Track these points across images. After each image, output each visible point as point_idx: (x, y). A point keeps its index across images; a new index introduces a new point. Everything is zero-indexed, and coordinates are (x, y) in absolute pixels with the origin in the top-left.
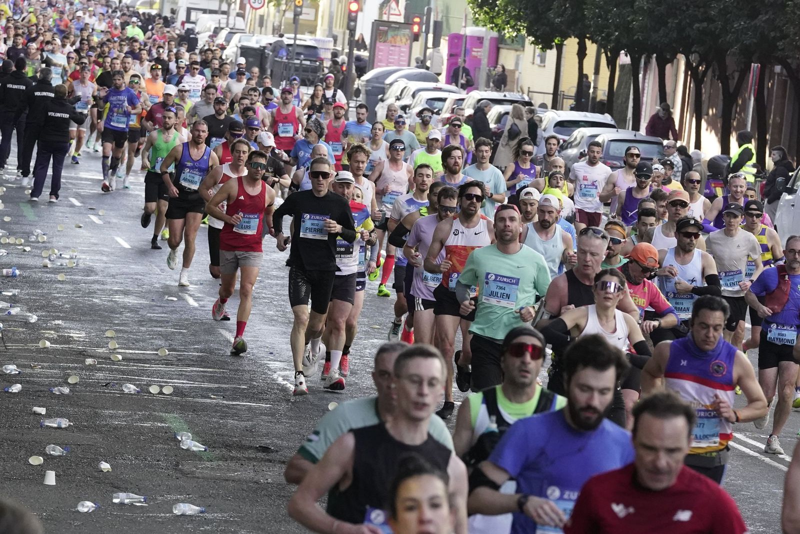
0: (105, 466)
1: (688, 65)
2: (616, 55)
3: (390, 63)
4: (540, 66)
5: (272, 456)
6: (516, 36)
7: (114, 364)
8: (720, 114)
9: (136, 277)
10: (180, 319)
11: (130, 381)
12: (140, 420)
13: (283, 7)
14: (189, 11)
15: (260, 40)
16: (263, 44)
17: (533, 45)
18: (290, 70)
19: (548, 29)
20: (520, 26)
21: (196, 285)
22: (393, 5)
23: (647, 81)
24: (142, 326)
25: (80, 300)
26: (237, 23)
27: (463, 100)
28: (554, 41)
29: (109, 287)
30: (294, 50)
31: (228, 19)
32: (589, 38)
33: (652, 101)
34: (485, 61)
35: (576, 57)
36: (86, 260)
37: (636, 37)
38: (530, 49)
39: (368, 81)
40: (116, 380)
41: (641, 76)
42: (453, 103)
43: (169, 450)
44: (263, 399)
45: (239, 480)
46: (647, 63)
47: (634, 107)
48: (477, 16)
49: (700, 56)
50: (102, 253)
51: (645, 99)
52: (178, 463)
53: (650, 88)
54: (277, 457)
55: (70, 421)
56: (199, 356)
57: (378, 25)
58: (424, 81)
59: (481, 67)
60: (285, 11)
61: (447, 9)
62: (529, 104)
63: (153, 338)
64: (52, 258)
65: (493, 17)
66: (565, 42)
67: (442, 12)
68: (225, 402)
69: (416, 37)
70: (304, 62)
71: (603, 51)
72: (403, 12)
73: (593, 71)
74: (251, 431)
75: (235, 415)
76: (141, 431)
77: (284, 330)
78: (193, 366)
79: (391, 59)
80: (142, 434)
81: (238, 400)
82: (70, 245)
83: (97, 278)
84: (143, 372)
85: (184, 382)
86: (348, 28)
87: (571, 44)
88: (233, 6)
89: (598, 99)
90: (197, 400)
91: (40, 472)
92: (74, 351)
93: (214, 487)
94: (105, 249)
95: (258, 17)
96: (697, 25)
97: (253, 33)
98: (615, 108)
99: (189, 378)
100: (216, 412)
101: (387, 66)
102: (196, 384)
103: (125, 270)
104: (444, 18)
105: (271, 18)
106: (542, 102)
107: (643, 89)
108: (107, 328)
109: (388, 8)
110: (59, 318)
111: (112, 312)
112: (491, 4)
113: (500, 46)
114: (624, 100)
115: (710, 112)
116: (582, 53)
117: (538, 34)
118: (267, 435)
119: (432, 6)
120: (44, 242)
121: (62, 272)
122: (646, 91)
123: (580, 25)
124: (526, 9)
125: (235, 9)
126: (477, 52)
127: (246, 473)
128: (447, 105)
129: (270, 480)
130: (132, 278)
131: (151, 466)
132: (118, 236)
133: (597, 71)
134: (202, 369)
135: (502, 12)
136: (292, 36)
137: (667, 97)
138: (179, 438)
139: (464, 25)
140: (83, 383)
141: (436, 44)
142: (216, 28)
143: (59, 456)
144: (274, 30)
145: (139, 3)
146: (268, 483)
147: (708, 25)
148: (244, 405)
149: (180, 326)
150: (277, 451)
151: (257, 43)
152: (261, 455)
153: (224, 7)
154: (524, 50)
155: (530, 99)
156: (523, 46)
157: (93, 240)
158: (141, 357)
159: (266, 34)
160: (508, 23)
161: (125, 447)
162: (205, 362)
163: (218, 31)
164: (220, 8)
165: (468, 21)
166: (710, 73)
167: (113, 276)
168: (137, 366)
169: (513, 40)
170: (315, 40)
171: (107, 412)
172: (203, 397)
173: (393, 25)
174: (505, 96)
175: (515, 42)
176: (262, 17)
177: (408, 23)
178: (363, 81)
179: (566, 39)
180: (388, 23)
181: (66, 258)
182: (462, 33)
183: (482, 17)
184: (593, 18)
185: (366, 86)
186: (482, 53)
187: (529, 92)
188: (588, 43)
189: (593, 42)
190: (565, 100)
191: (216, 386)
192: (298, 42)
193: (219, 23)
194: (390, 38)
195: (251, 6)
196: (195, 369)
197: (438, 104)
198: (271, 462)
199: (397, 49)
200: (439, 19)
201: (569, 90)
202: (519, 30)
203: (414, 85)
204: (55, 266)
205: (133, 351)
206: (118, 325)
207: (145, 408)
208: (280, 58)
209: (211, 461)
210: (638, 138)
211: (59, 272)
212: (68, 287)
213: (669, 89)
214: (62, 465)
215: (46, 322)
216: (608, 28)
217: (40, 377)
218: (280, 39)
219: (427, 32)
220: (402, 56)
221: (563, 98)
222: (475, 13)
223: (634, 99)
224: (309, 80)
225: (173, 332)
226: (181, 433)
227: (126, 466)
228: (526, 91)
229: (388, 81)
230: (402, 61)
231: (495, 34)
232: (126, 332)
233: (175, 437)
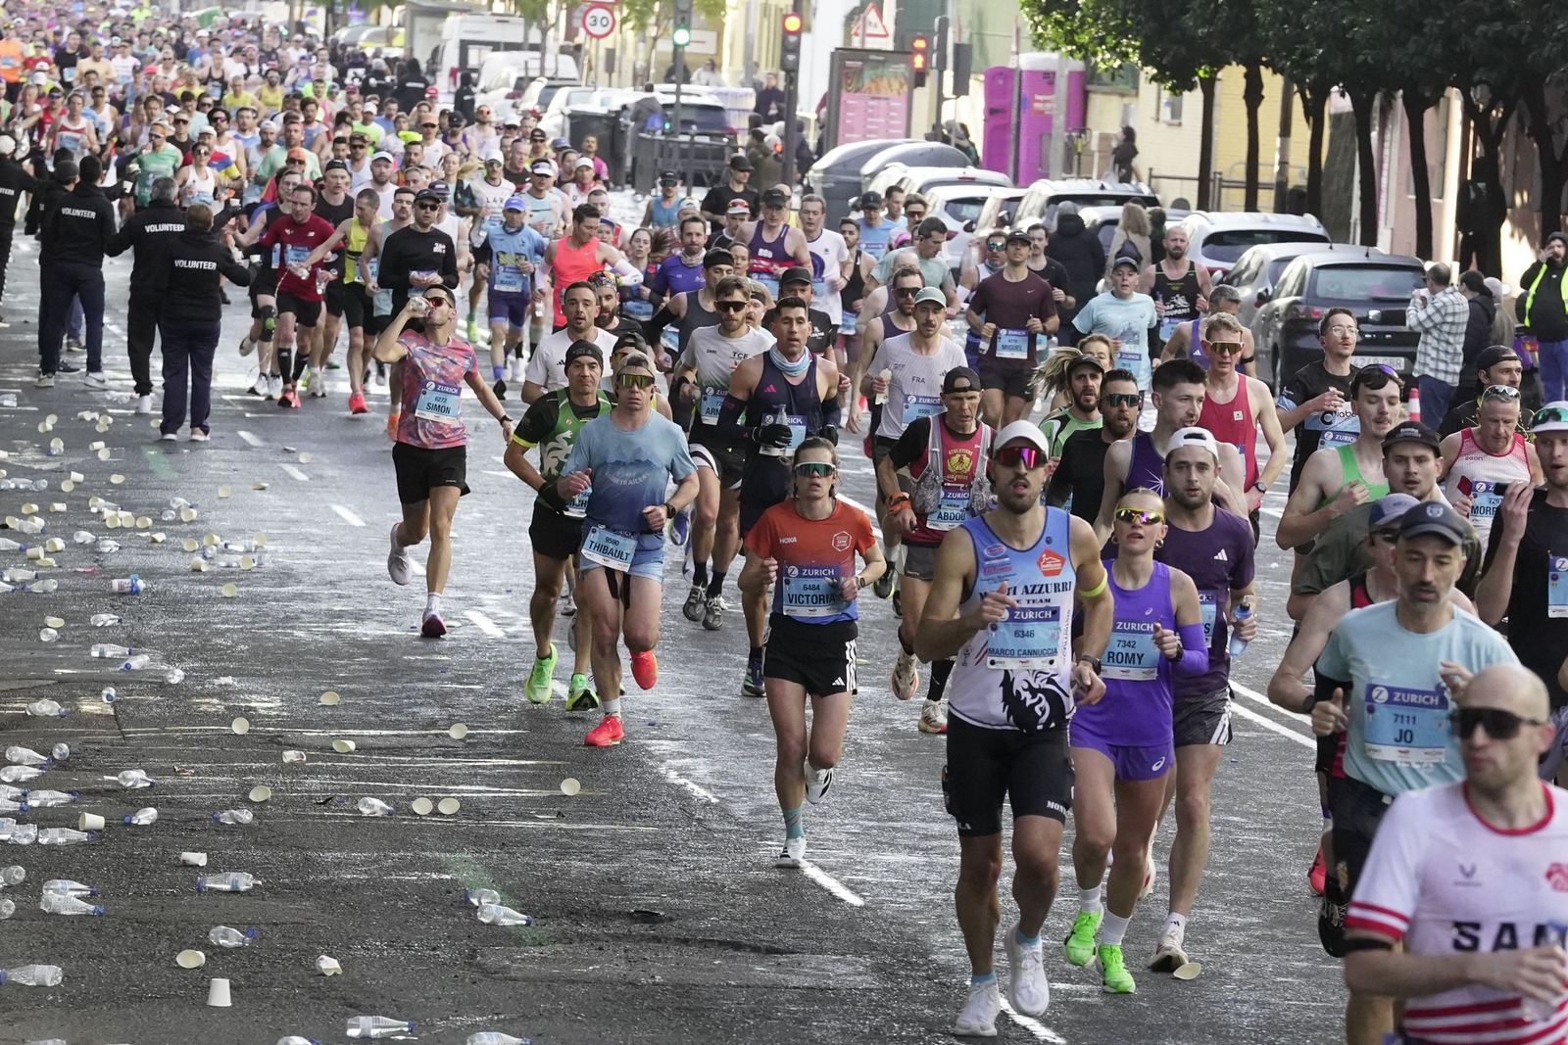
0: (329, 964)
1: (1469, 110)
2: (1322, 95)
3: (871, 132)
4: (1170, 125)
5: (661, 929)
6: (1120, 67)
7: (340, 759)
8: (1537, 204)
9: (378, 583)
10: (469, 664)
11: (374, 792)
12: (396, 868)
13: (652, 31)
14: (464, 46)
15: (609, 99)
16: (616, 106)
17: (1154, 84)
18: (670, 156)
19: (1183, 50)
20: (1127, 46)
21: (497, 593)
22: (872, 16)
23: (1387, 144)
24: (394, 680)
25: (268, 633)
26: (560, 66)
27: (1019, 199)
28: (1196, 74)
29: (324, 606)
30: (676, 115)
31: (542, 59)
32: (1267, 65)
33: (1399, 184)
34: (1059, 121)
35: (1243, 102)
36: (277, 554)
37: (1360, 58)
38: (1150, 93)
39: (826, 171)
40: (346, 791)
41: (1374, 135)
42: (998, 206)
43: (455, 926)
44: (640, 816)
45: (598, 981)
46: (1386, 109)
47: (1363, 199)
48: (1040, 30)
49: (1492, 91)
50: (308, 539)
51: (1384, 181)
52: (474, 951)
53: (1395, 157)
54: (672, 930)
55: (256, 877)
56: (508, 736)
57: (844, 59)
58: (939, 165)
59: (1053, 132)
60: (655, 39)
61: (980, 16)
62: (1151, 201)
63: (416, 704)
64: (210, 553)
65: (1072, 32)
66: (1220, 75)
67: (970, 24)
68: (564, 826)
69: (919, 79)
70: (697, 139)
71: (1296, 88)
72: (891, 29)
73: (1278, 130)
74: (618, 881)
75: (585, 850)
76: (398, 892)
77: (677, 676)
78: (499, 755)
79: (872, 123)
80: (400, 897)
81: (591, 819)
82: (244, 525)
83: (300, 588)
84: (399, 774)
85: (482, 788)
86: (783, 66)
87: (1232, 78)
88: (551, 33)
89: (1290, 186)
90: (507, 823)
91: (200, 982)
92: (261, 737)
93: (547, 998)
94: (314, 531)
95: (602, 53)
96: (1482, 28)
97: (595, 85)
98: (1324, 202)
99: (493, 780)
100: (547, 845)
101: (865, 138)
102: (505, 793)
103: (355, 570)
104: (975, 37)
105: (630, 53)
106: (1178, 196)
107: (1381, 162)
108: (323, 688)
109: (860, 23)
110: (226, 672)
111: (333, 656)
112: (1067, 5)
113: (1089, 87)
114: (1343, 184)
115: (1518, 200)
116: (1253, 95)
117: (1164, 62)
118: (650, 887)
119: (951, 14)
120: (191, 522)
121: (230, 580)
122: (1385, 166)
123: (1247, 37)
124: (1137, 11)
125: (556, 39)
126: (1042, 103)
127: (610, 965)
128: (988, 211)
129: (658, 978)
130: (370, 586)
131: (420, 960)
132: (339, 503)
133: (1285, 130)
134: (515, 762)
135: (1090, 20)
136: (672, 87)
137: (1430, 175)
138: (475, 901)
139: (1014, 48)
140: (278, 801)
141: (961, 88)
142: (520, 79)
143: (237, 948)
144: (635, 77)
145: (364, 36)
146: (654, 984)
147: (1505, 27)
148: (602, 831)
149: (468, 677)
150: (671, 920)
151: (603, 104)
152: (638, 928)
153: (535, 37)
154: (1137, 95)
155: (1153, 191)
156: (1136, 87)
157: (290, 514)
158: (394, 741)
159: (620, 86)
160: (1102, 41)
161: (368, 923)
162: (521, 747)
163: (524, 84)
164: (526, 37)
165: (1022, 41)
166: (1513, 122)
167: (331, 583)
168: (386, 761)
169: (1113, 74)
170: (719, 94)
171: (329, 856)
172: (519, 816)
173: (873, 57)
174: (1102, 188)
175: (1118, 78)
176: (611, 54)
177: (903, 51)
178: (816, 171)
179: (1220, 68)
180: (863, 54)
181: (236, 552)
182: (1011, 65)
183: (1050, 32)
184: (1272, 24)
185: (824, 180)
186: (1054, 104)
187: (1151, 177)
188: (1266, 73)
189: (1275, 72)
190: (1224, 190)
191: (546, 793)
192: (684, 100)
193: (526, 69)
194: (867, 82)
195: (588, 32)
196: (501, 762)
197: (969, 211)
198: (659, 941)
199: (883, 103)
200: (965, 40)
201: (1231, 170)
202: (1125, 55)
203: (919, 176)
204: (215, 569)
205: (378, 732)
206: (345, 680)
207: (404, 844)
208: (648, 132)
209: (541, 944)
210: (1373, 260)
211: (225, 581)
212: (243, 609)
213: (1431, 159)
214: (244, 966)
215: (201, 681)
216: (1306, 41)
217: (193, 792)
218: (648, 95)
219: (942, 68)
220: (892, 118)
221: (1221, 187)
222: (1036, 24)
223: (1362, 182)
224: (709, 175)
225: (456, 692)
226: (477, 892)
227: (370, 964)
228: (1145, 176)
229: (867, 169)
230: (892, 127)
231: (1078, 64)
232: (362, 694)
233: (467, 900)
